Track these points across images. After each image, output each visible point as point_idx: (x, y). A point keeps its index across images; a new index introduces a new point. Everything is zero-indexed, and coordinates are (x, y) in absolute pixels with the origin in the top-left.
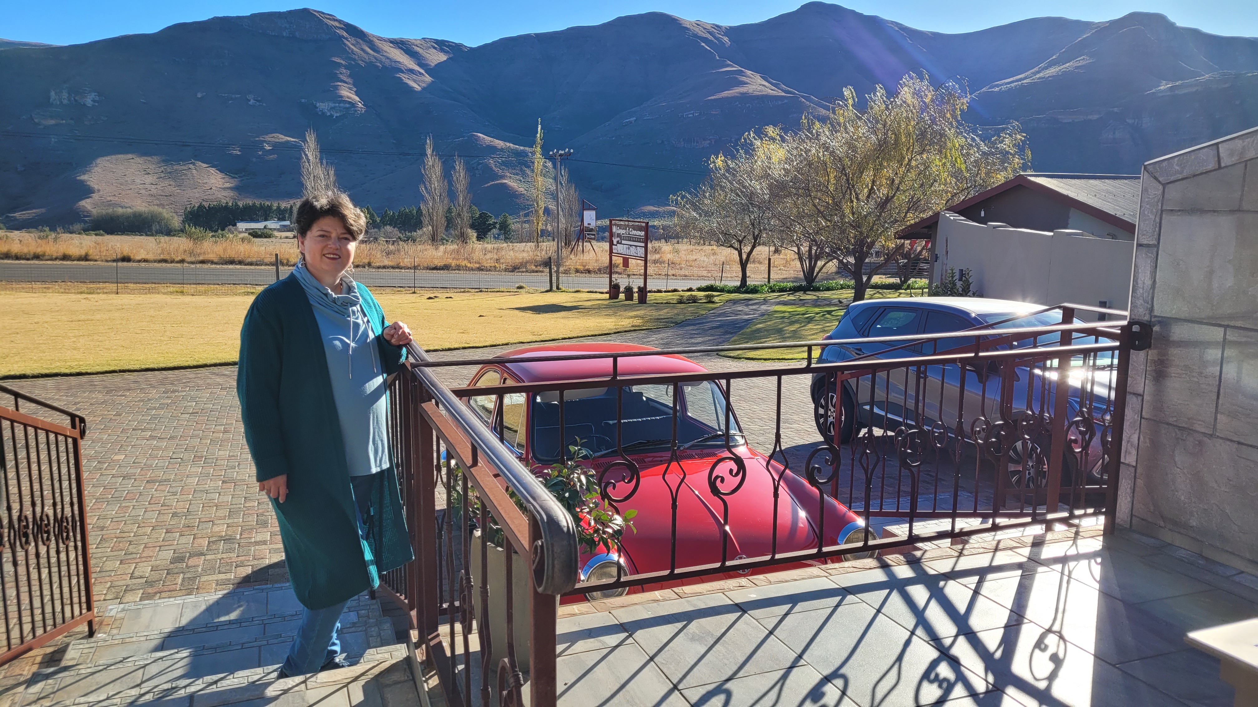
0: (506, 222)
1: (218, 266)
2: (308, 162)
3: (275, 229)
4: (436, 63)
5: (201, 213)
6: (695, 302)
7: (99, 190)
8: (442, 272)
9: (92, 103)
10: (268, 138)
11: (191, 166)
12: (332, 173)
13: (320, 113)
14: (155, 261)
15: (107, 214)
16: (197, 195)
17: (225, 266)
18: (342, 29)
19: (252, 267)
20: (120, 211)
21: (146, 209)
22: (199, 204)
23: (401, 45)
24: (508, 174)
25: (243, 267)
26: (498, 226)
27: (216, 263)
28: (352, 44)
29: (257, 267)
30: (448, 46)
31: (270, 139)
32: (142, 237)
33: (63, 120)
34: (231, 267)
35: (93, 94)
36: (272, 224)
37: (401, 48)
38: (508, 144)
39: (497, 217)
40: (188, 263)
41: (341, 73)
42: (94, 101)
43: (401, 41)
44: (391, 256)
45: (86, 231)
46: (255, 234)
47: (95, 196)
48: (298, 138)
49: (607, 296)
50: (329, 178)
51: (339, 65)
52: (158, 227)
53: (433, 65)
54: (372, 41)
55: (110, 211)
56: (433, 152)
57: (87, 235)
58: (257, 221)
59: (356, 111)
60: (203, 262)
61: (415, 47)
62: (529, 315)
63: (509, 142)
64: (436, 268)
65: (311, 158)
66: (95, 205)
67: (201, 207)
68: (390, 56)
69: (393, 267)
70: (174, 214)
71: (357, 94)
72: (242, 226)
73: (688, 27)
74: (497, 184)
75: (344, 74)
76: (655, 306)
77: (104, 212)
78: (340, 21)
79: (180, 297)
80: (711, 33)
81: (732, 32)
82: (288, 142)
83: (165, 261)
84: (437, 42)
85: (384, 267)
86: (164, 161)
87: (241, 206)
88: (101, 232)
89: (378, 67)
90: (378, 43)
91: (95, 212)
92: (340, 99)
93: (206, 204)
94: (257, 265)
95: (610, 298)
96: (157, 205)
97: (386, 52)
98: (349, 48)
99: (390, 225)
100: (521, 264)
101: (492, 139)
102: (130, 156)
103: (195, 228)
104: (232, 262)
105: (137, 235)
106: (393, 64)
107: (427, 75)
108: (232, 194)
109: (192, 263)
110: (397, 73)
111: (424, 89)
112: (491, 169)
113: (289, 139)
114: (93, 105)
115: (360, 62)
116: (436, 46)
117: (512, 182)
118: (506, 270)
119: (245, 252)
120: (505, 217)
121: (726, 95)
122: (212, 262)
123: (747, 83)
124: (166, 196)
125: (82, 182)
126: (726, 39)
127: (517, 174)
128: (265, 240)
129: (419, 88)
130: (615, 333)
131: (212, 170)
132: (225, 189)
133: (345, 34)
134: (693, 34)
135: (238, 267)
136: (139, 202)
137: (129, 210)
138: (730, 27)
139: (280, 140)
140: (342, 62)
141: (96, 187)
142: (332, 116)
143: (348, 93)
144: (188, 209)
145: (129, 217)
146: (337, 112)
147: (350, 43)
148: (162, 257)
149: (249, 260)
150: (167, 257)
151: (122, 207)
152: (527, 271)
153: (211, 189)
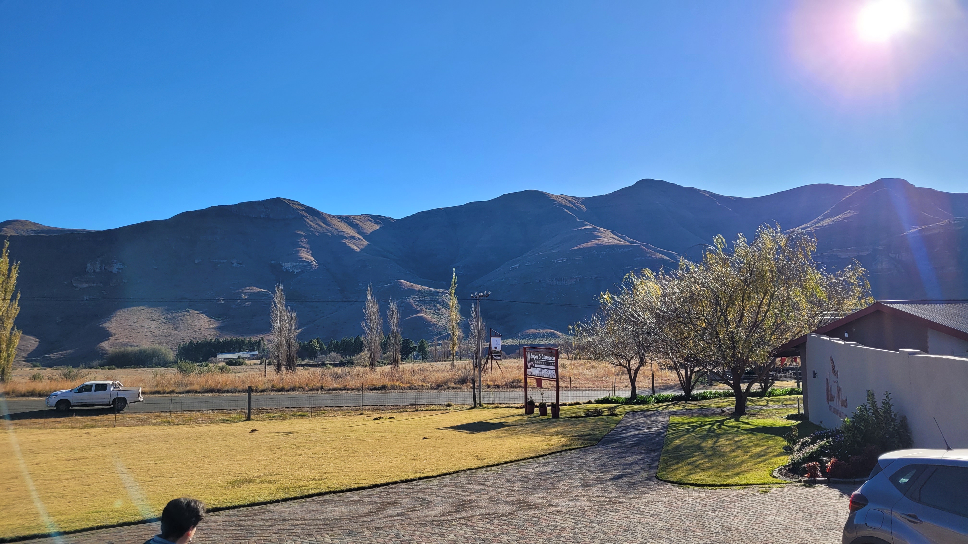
0: (423, 345)
1: (200, 395)
2: (276, 308)
3: (246, 358)
4: (371, 231)
5: (191, 348)
6: (600, 415)
7: (115, 334)
8: (380, 391)
9: (117, 270)
10: (246, 290)
11: (186, 313)
12: (294, 315)
13: (285, 270)
14: (150, 393)
15: (120, 352)
16: (189, 335)
17: (206, 395)
18: (304, 210)
19: (228, 394)
20: (130, 349)
21: (150, 347)
22: (190, 341)
23: (346, 219)
24: (424, 309)
25: (221, 394)
26: (417, 349)
27: (199, 393)
28: (311, 221)
29: (231, 394)
30: (380, 219)
31: (247, 291)
32: (144, 369)
33: (94, 283)
34: (211, 395)
35: (119, 264)
36: (244, 354)
37: (346, 222)
38: (424, 287)
39: (416, 342)
40: (177, 393)
41: (301, 241)
42: (118, 269)
43: (346, 217)
44: (339, 380)
45: (102, 366)
46: (230, 363)
47: (112, 339)
48: (267, 289)
49: (524, 410)
50: (292, 320)
51: (301, 236)
52: (157, 360)
53: (369, 233)
54: (325, 218)
55: (122, 349)
56: (372, 296)
57: (102, 369)
58: (233, 352)
59: (311, 267)
60: (189, 392)
61: (356, 221)
62: (464, 434)
63: (425, 285)
64: (375, 389)
65: (278, 304)
66: (112, 345)
67: (191, 343)
68: (338, 228)
69: (341, 389)
70: (170, 350)
71: (313, 255)
72: (221, 357)
73: (555, 199)
74: (416, 317)
75: (304, 242)
76: (569, 421)
77: (117, 350)
78: (302, 205)
79: (166, 427)
80: (572, 203)
81: (586, 201)
82: (259, 292)
83: (158, 392)
84: (372, 216)
85: (334, 390)
86: (166, 310)
87: (222, 341)
88: (113, 366)
89: (328, 235)
90: (329, 219)
91: (110, 351)
92: (300, 260)
93: (195, 341)
94: (232, 392)
95: (527, 413)
96: (158, 343)
97: (335, 225)
98: (308, 223)
99: (335, 351)
100: (444, 383)
101: (412, 284)
102: (142, 308)
103: (185, 362)
104: (212, 391)
105: (140, 367)
106: (340, 233)
107: (364, 240)
108: (216, 333)
109: (180, 393)
110: (342, 239)
111: (362, 250)
112: (411, 306)
113: (260, 290)
114: (118, 272)
115: (316, 233)
116: (371, 219)
117: (427, 315)
118: (431, 388)
119: (223, 382)
120: (423, 342)
121: (586, 246)
122: (196, 392)
123: (601, 237)
124: (166, 336)
125: (104, 328)
126: (583, 206)
127: (431, 309)
128: (238, 367)
129: (358, 250)
130: (550, 454)
131: (202, 316)
132: (210, 329)
133: (305, 214)
134: (559, 204)
135: (217, 394)
136: (145, 341)
137: (136, 348)
138: (585, 198)
139: (256, 291)
140: (302, 233)
141: (114, 332)
142: (293, 272)
143: (306, 255)
144: (181, 346)
145: (136, 354)
146: (297, 269)
147: (309, 220)
148: (156, 389)
149: (226, 389)
150: (160, 389)
151: (132, 346)
152: (448, 388)
153: (200, 329)
